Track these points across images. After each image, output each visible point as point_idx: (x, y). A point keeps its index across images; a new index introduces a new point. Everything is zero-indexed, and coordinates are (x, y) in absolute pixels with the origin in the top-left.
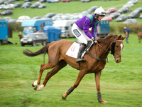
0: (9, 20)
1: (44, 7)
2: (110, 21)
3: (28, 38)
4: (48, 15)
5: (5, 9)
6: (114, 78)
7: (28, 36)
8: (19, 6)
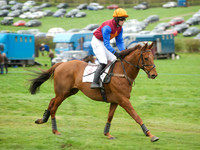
0: (36, 32)
1: (83, 16)
2: (174, 35)
3: (62, 58)
4: (89, 26)
5: (31, 19)
6: (185, 115)
7: (61, 55)
8: (50, 15)
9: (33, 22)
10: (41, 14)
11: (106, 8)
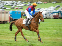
9: (21, 7)
10: (23, 5)
11: (43, 3)
